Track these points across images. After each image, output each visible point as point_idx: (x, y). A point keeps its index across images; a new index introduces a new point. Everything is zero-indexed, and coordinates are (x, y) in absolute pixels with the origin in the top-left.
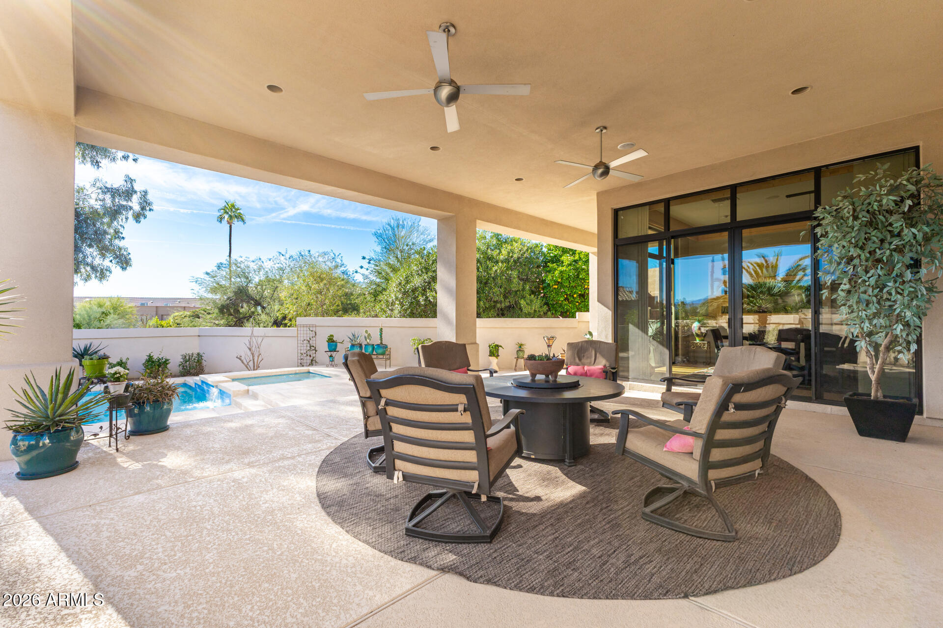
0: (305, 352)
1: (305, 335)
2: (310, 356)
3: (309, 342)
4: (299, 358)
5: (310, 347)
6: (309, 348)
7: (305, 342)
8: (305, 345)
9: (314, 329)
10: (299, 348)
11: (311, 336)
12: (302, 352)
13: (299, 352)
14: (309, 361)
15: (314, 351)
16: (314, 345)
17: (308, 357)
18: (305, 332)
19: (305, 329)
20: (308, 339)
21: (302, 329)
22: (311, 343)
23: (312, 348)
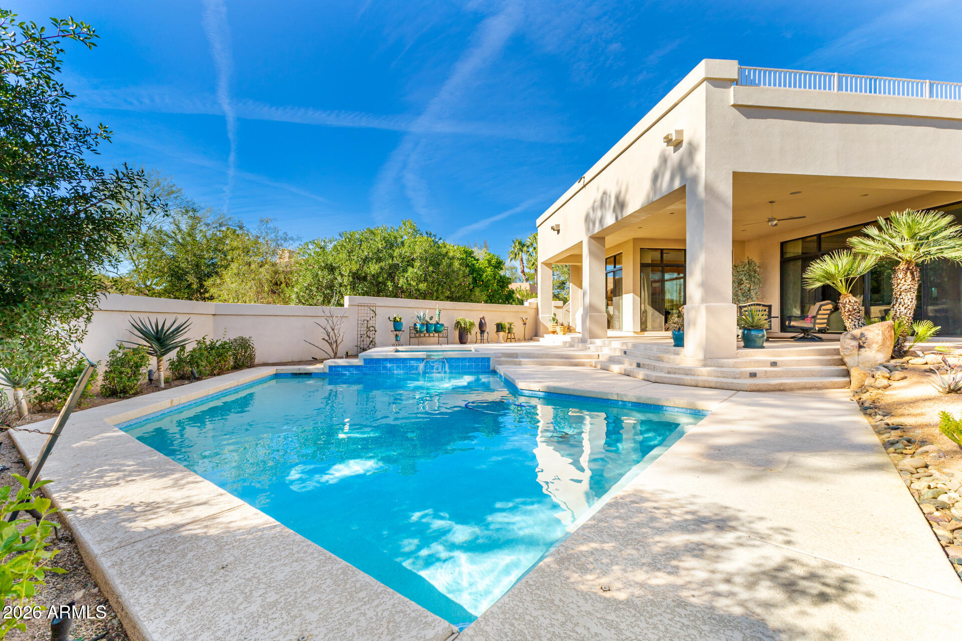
0: (365, 332)
1: (365, 315)
2: (370, 337)
3: (368, 322)
4: (359, 340)
5: (369, 328)
7: (365, 322)
8: (365, 326)
9: (375, 309)
10: (359, 329)
11: (371, 315)
12: (362, 333)
13: (359, 333)
14: (368, 343)
15: (374, 332)
16: (374, 326)
17: (368, 339)
18: (366, 312)
19: (366, 308)
20: (368, 319)
21: (363, 308)
22: (371, 323)
23: (371, 329)
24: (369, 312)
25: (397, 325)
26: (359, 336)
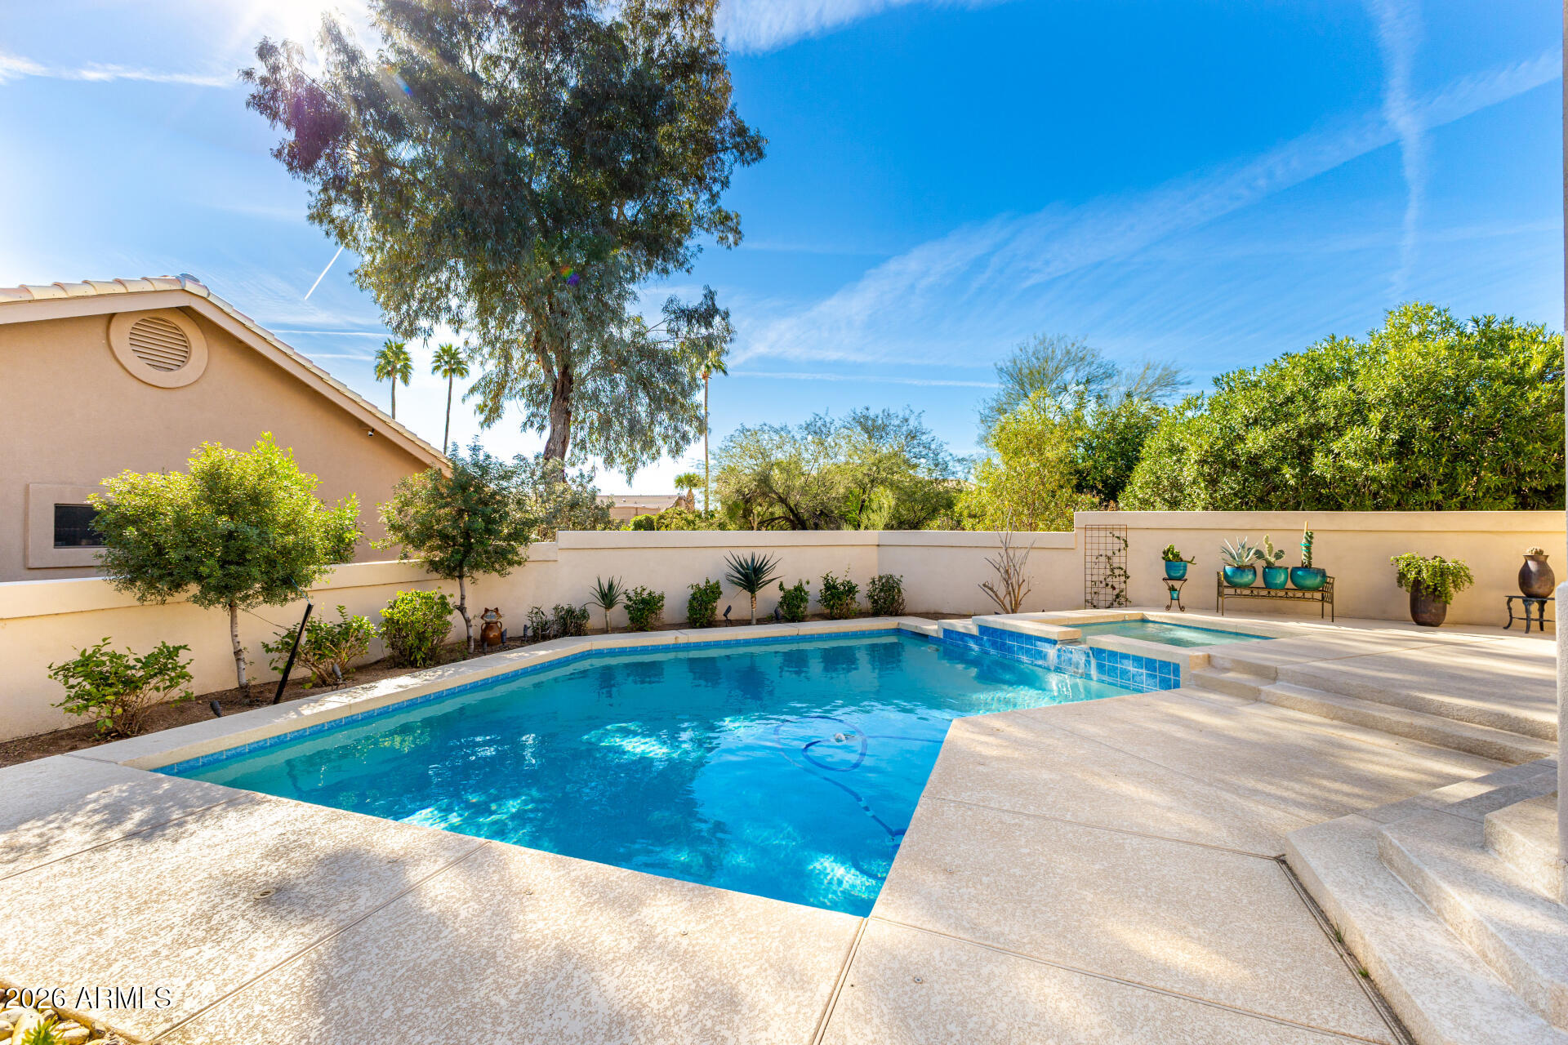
0: (1102, 578)
1: (1102, 546)
2: (1114, 588)
3: (1109, 558)
4: (1088, 590)
5: (1112, 570)
6: (1109, 573)
7: (1103, 559)
8: (1102, 566)
9: (1123, 534)
10: (1089, 572)
11: (1116, 547)
12: (1095, 578)
13: (1089, 578)
14: (1110, 598)
15: (1123, 579)
16: (1123, 566)
17: (1109, 590)
18: (1102, 540)
19: (1102, 533)
20: (1110, 553)
21: (1095, 533)
22: (1116, 561)
23: (1117, 572)
24: (1110, 540)
25: (1174, 565)
26: (1089, 584)
